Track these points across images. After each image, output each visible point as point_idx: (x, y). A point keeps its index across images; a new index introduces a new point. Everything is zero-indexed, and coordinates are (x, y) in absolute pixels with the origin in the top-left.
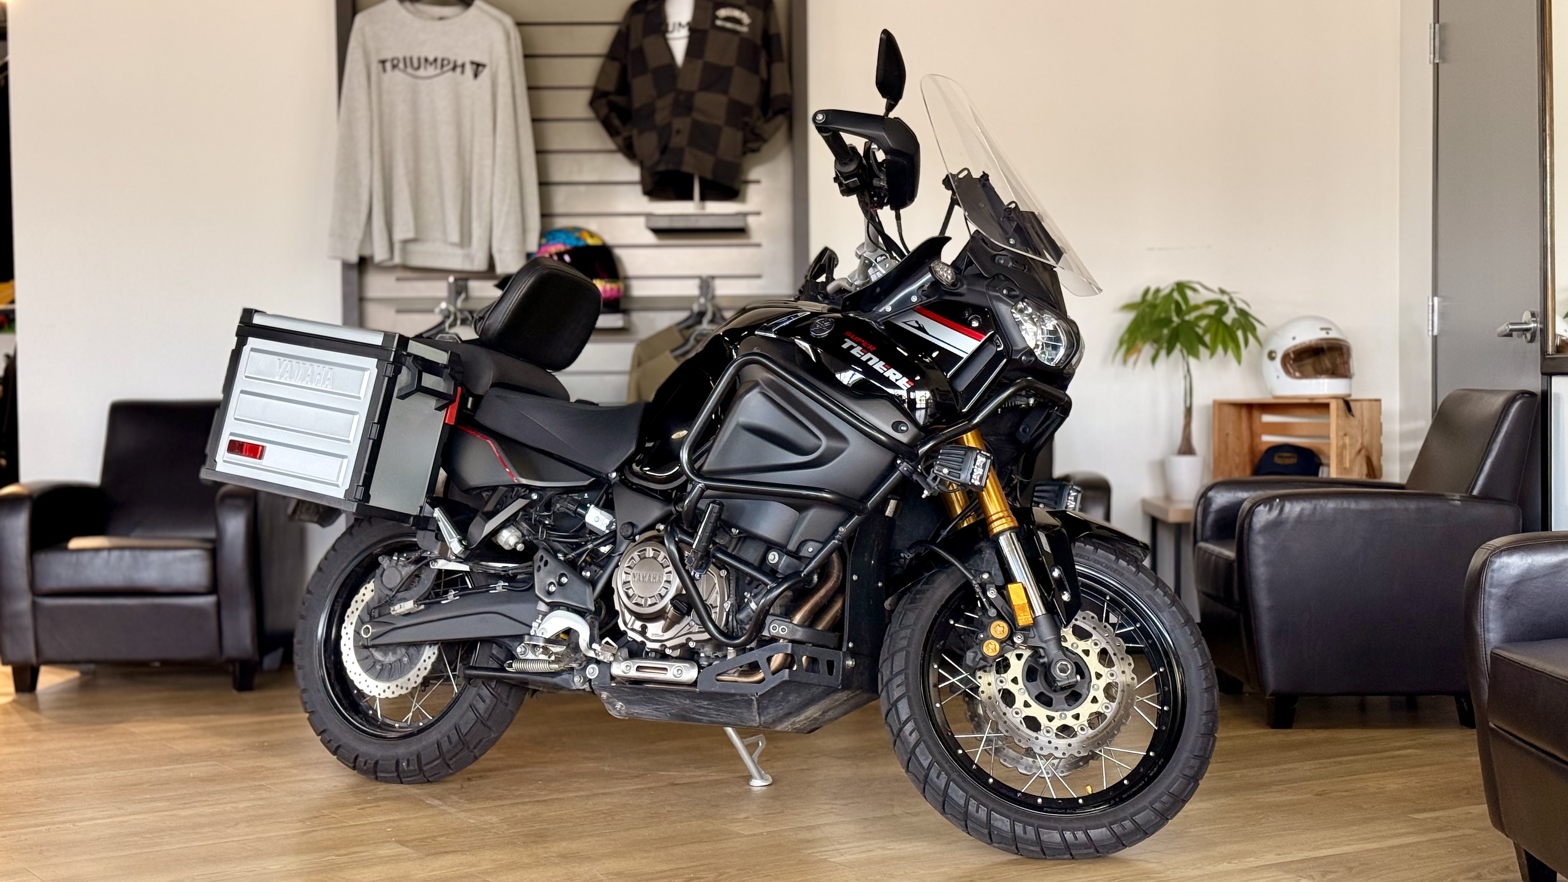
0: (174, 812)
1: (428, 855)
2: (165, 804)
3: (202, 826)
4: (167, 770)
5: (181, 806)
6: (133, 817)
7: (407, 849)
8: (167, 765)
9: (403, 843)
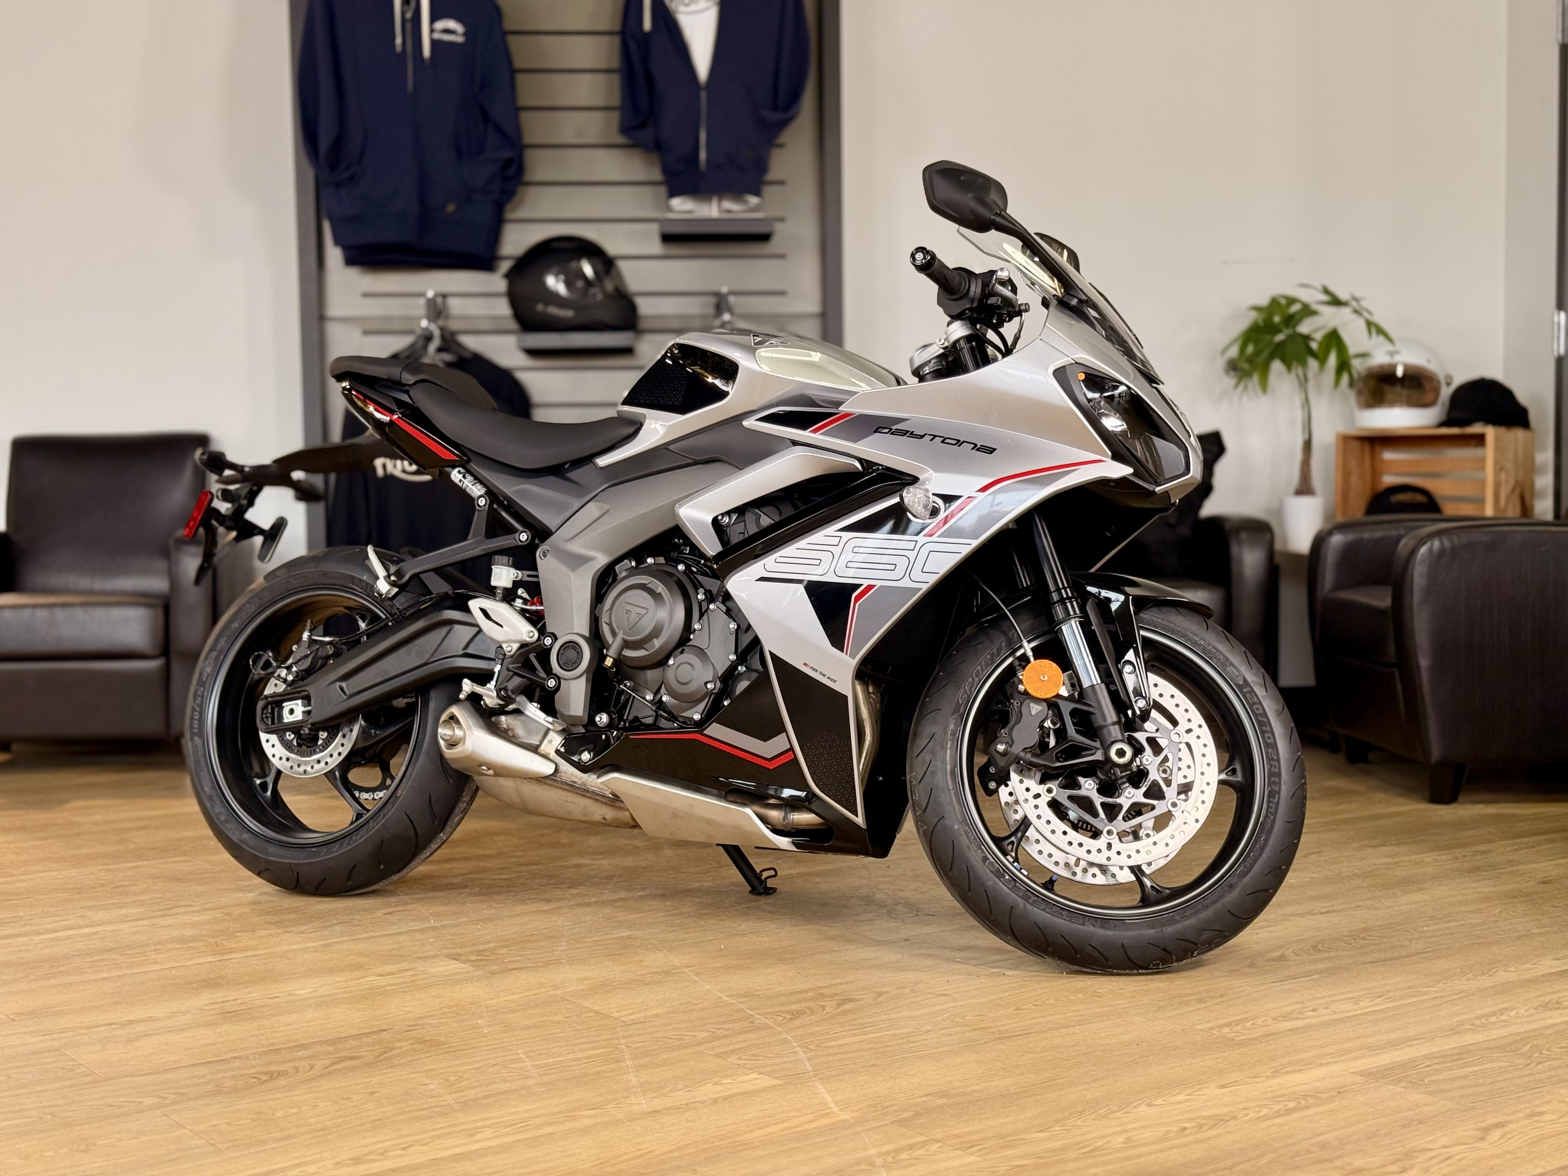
0: (155, 921)
1: (493, 973)
2: (137, 911)
3: (193, 939)
4: (132, 868)
5: (160, 913)
6: (101, 928)
7: (464, 965)
8: (128, 862)
9: (455, 957)
